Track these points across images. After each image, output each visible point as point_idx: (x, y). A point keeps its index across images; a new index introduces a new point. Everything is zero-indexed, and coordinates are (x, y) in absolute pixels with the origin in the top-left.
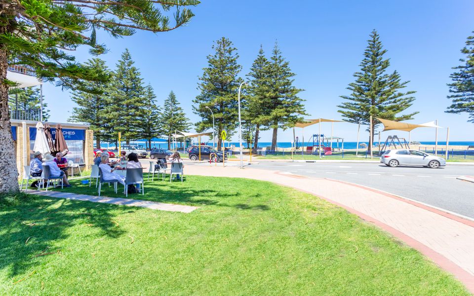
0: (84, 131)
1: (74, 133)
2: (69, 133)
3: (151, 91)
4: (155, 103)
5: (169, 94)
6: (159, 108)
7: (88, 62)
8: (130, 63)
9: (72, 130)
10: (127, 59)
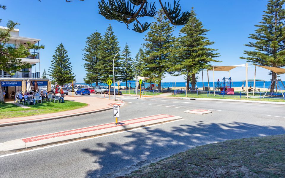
0: (47, 82)
1: (43, 83)
2: (41, 83)
3: (127, 49)
4: (131, 56)
5: (139, 49)
6: (132, 60)
7: (92, 35)
8: (112, 33)
9: (42, 82)
10: (110, 31)
